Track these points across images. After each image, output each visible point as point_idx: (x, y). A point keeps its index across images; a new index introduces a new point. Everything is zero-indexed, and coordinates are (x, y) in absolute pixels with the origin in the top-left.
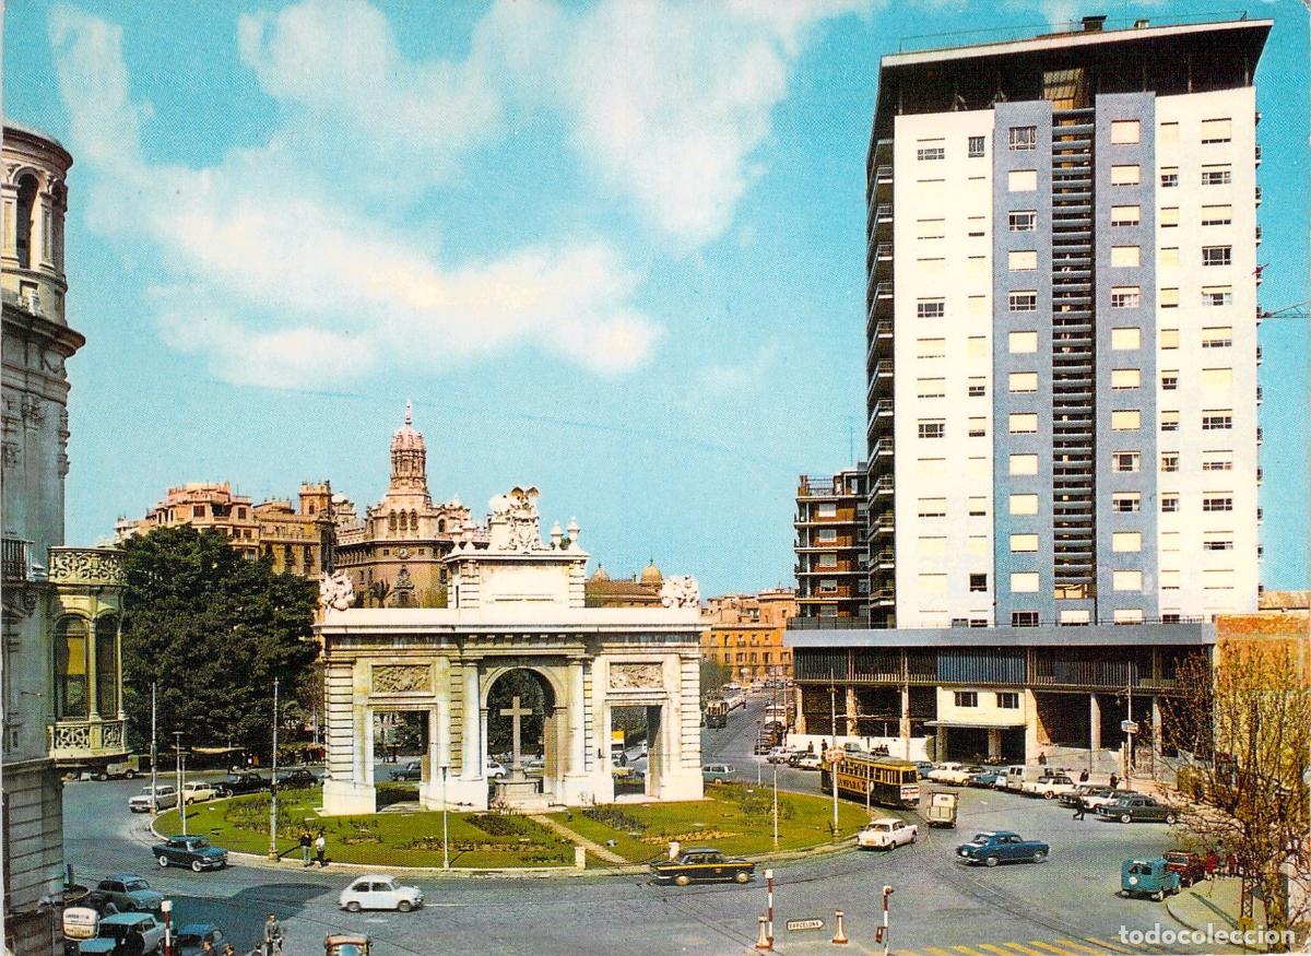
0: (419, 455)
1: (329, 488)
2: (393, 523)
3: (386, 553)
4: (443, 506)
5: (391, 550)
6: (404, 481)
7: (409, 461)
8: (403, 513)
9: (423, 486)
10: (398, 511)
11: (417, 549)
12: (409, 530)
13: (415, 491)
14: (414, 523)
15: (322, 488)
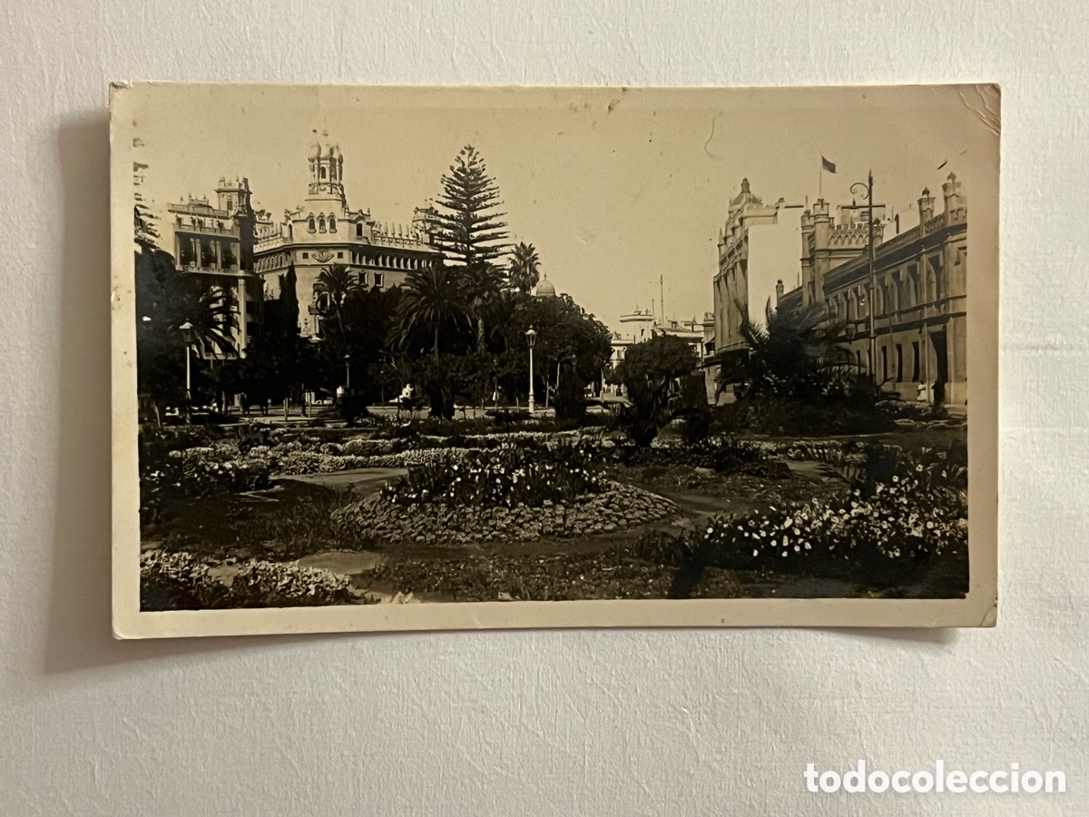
0: (336, 163)
1: (247, 186)
2: (312, 226)
3: (305, 256)
4: (361, 211)
5: (310, 253)
6: (322, 187)
7: (329, 168)
8: (322, 216)
9: (341, 192)
10: (317, 215)
11: (335, 253)
12: (328, 232)
13: (334, 196)
14: (333, 225)
15: (240, 185)
